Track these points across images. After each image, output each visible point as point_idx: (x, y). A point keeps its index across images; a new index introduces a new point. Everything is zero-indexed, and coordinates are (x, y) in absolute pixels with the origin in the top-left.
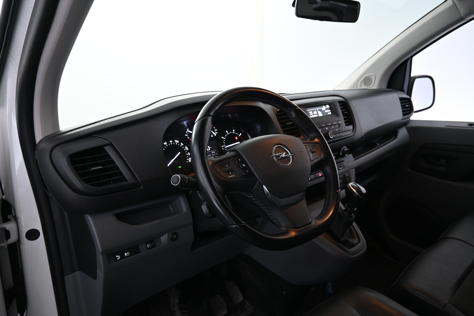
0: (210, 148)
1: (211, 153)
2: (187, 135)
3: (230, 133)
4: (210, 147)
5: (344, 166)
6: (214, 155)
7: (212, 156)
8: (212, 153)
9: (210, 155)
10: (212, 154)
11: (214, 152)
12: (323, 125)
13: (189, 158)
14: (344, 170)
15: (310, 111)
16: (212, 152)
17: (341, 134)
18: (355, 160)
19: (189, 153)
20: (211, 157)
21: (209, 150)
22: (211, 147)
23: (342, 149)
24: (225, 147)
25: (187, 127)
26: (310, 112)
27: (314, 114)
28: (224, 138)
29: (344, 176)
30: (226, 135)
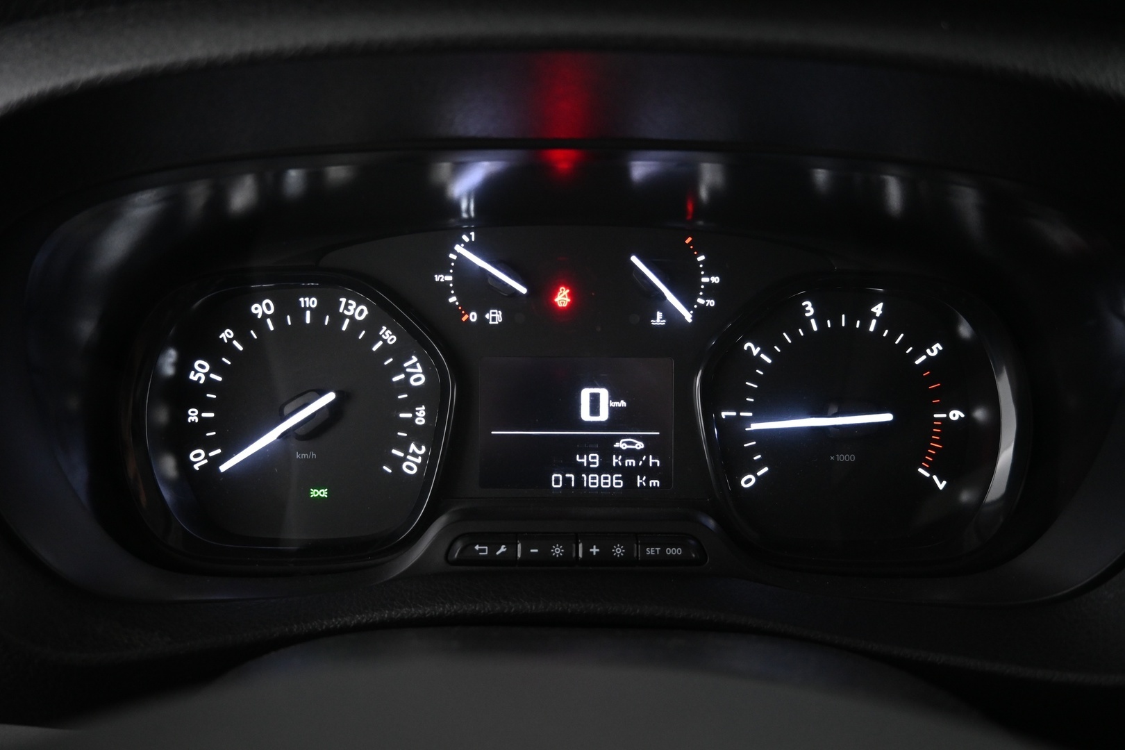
0: (612, 410)
1: (605, 447)
2: (449, 278)
3: (836, 322)
4: (613, 397)
6: (630, 462)
7: (605, 468)
8: (622, 445)
9: (595, 459)
10: (619, 452)
11: (640, 445)
13: (413, 447)
16: (618, 438)
19: (421, 412)
20: (599, 471)
21: (604, 416)
22: (623, 403)
24: (748, 421)
25: (470, 220)
28: (767, 350)
30: (794, 335)
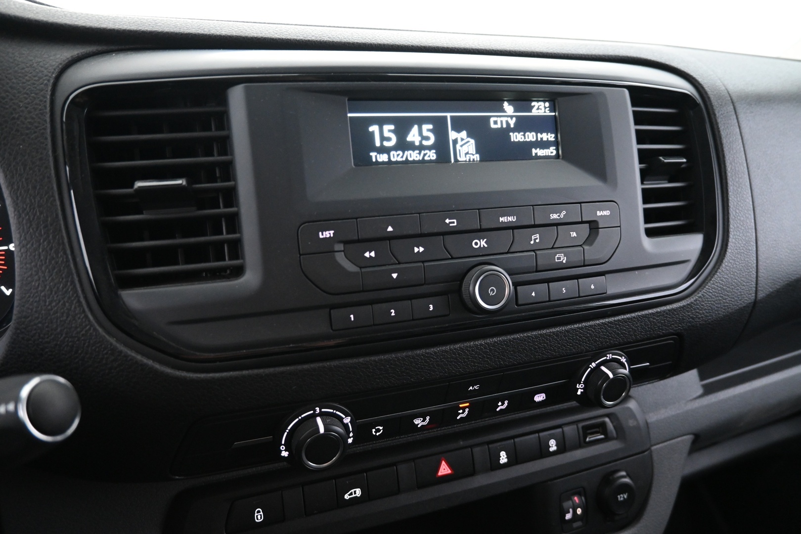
5: (619, 428)
12: (452, 222)
14: (613, 446)
15: (381, 122)
17: (592, 285)
18: (709, 390)
23: (594, 365)
26: (374, 128)
27: (403, 145)
29: (608, 478)
